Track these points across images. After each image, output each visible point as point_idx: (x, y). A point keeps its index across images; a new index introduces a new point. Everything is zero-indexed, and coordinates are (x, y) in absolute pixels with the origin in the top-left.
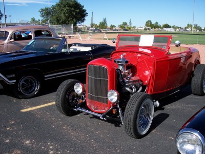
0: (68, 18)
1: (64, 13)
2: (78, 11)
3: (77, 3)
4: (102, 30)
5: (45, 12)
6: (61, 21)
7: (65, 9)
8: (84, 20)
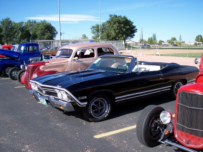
0: (117, 34)
1: (114, 30)
2: (128, 27)
3: (127, 19)
4: (151, 45)
5: (96, 29)
6: (111, 37)
7: (115, 26)
8: (134, 35)
